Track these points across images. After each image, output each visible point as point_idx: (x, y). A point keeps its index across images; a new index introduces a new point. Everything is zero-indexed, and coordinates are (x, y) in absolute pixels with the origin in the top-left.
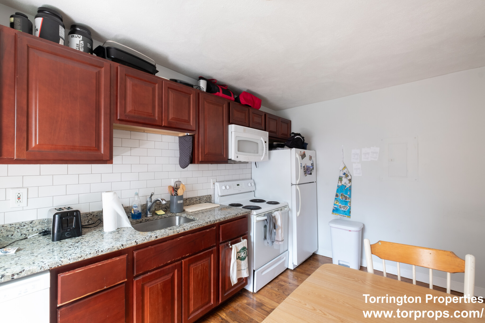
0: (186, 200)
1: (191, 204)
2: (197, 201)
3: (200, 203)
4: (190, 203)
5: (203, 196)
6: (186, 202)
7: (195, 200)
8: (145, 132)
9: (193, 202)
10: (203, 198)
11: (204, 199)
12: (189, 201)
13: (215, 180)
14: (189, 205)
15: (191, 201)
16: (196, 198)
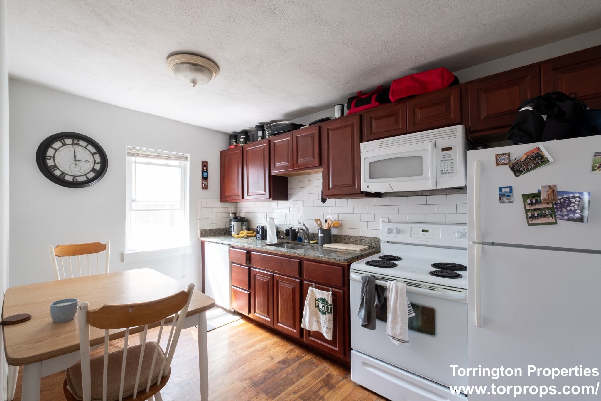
0: (345, 237)
1: (351, 242)
2: (358, 241)
3: (362, 245)
4: (349, 241)
5: (365, 237)
6: (345, 239)
7: (355, 239)
8: (310, 173)
9: (352, 241)
10: (366, 240)
11: (368, 241)
12: (348, 238)
13: (387, 219)
14: (348, 243)
15: (350, 240)
16: (357, 238)
